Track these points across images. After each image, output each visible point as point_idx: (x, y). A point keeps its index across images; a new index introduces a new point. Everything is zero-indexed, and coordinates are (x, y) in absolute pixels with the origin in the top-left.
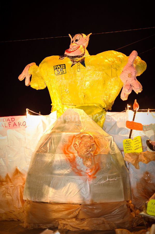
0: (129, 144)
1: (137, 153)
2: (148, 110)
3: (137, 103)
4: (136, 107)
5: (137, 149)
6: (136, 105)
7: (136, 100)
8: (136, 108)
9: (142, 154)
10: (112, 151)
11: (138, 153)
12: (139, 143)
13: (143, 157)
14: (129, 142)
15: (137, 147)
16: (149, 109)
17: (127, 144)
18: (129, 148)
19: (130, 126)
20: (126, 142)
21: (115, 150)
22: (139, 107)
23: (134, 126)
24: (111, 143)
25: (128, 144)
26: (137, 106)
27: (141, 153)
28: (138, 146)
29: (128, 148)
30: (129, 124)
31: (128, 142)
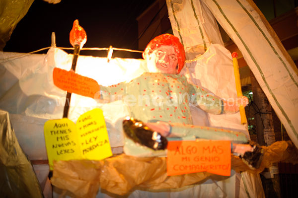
0: (64, 135)
1: (94, 161)
2: (109, 50)
3: (80, 29)
4: (80, 37)
5: (90, 149)
6: (78, 31)
7: (77, 21)
8: (80, 39)
9: (111, 165)
10: (7, 155)
11: (98, 162)
12: (98, 129)
13: (114, 172)
14: (63, 129)
15: (90, 145)
16: (113, 47)
17: (57, 135)
18: (66, 148)
19: (64, 84)
20: (56, 129)
21: (16, 153)
22: (86, 37)
23: (76, 85)
24: (5, 130)
25: (60, 135)
26: (81, 35)
27: (106, 162)
28: (93, 140)
29: (62, 148)
30: (61, 77)
31: (59, 129)
